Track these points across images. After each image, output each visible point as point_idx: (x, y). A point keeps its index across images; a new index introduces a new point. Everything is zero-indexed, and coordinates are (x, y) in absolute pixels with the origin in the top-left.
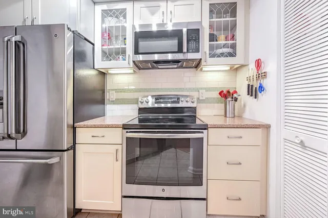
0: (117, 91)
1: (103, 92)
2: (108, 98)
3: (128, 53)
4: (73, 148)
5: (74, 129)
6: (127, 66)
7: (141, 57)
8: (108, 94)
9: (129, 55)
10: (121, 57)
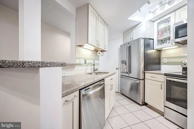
0: (168, 58)
1: (160, 59)
2: (162, 62)
3: (171, 39)
4: (144, 79)
5: (144, 73)
6: (171, 45)
7: (178, 40)
8: (162, 60)
9: (172, 40)
10: (168, 41)
